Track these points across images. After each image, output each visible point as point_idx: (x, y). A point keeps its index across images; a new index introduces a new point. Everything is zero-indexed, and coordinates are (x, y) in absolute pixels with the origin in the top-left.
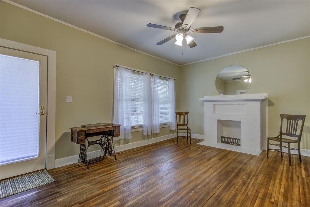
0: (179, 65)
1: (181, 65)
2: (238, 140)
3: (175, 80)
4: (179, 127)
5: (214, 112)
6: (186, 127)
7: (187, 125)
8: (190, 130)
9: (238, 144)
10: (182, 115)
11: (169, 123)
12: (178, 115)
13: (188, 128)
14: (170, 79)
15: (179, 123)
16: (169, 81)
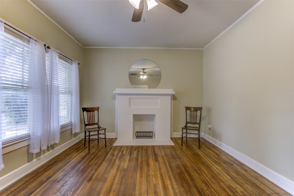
0: (83, 47)
1: (85, 47)
2: (152, 133)
3: (79, 64)
4: (87, 127)
5: (129, 106)
6: (96, 126)
7: (97, 123)
8: (105, 130)
9: (151, 137)
10: (90, 111)
11: (71, 124)
12: (85, 113)
13: (99, 127)
14: (74, 61)
15: (87, 123)
16: (71, 64)
